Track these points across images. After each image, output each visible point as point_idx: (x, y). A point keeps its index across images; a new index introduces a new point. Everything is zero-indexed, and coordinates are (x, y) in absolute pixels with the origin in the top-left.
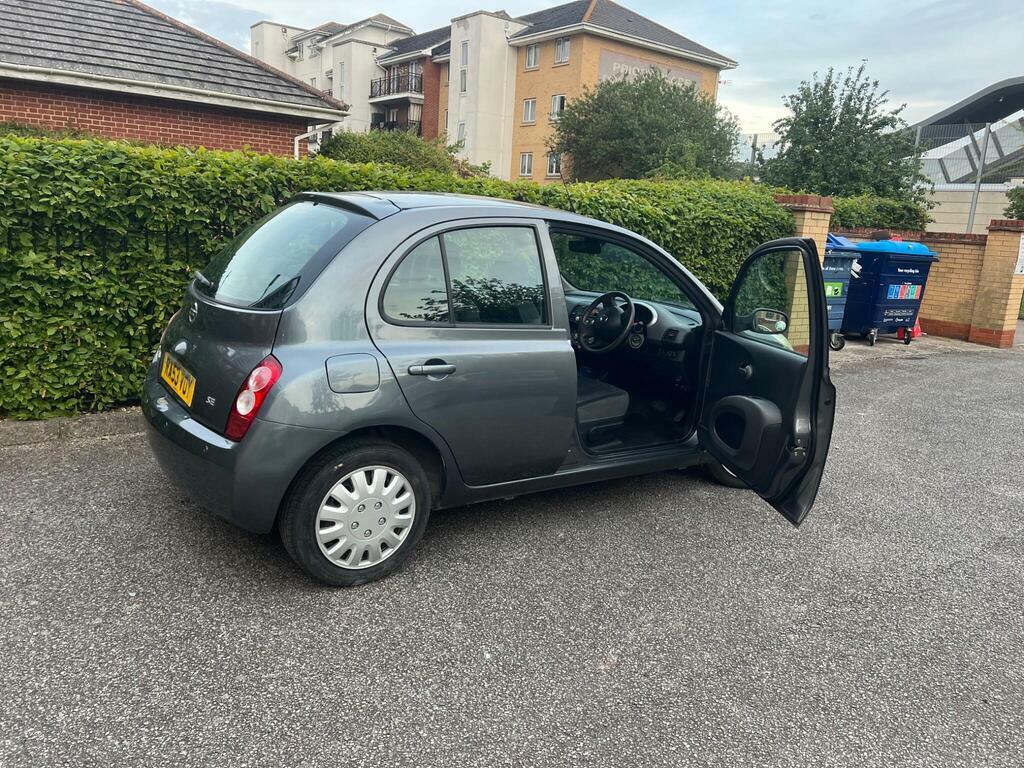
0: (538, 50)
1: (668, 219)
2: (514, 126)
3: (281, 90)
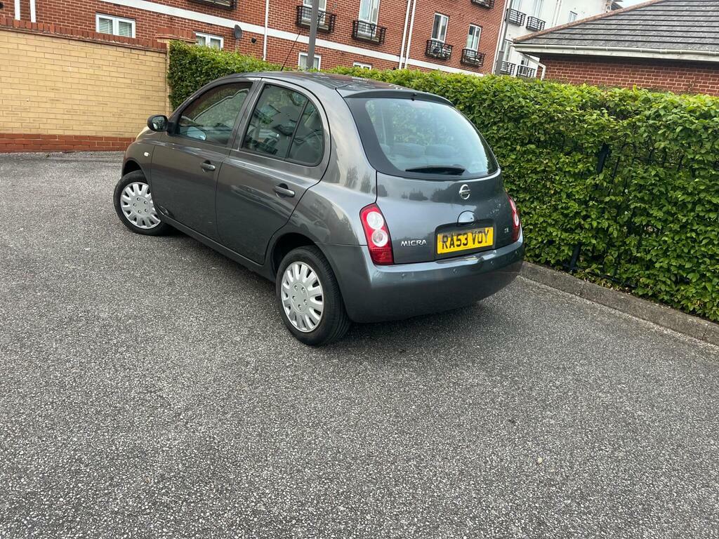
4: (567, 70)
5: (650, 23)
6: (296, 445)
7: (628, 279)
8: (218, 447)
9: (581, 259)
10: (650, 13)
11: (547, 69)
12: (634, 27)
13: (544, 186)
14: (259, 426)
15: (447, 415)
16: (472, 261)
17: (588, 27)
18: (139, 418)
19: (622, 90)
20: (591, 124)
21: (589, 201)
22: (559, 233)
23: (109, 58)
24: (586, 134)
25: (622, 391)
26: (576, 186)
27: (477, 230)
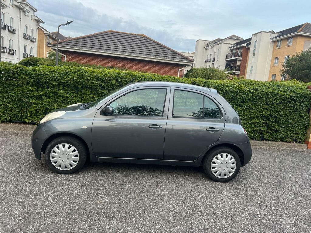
0: (281, 42)
1: (250, 92)
2: (271, 66)
3: (176, 57)
10: (99, 38)
11: (66, 57)
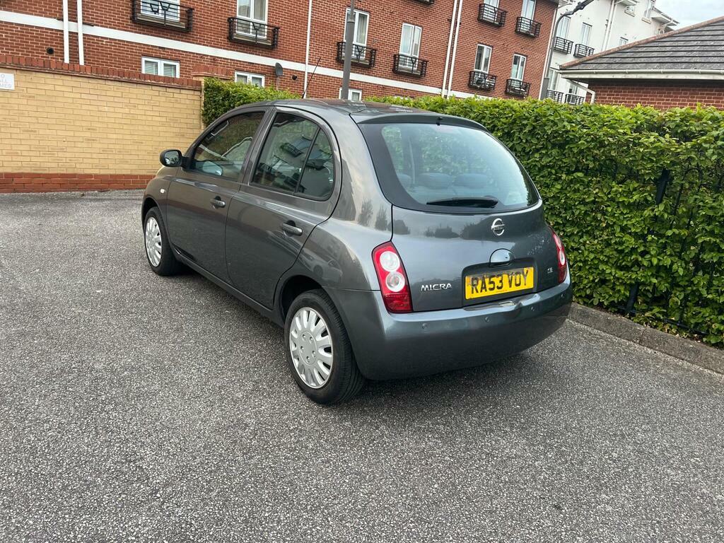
4: (618, 95)
5: (708, 43)
6: (288, 536)
7: (697, 324)
8: (194, 536)
9: (640, 300)
10: (708, 33)
11: (596, 95)
12: (691, 49)
13: (595, 218)
14: (247, 509)
15: (477, 497)
16: (508, 307)
17: (640, 50)
18: (109, 496)
19: (683, 110)
20: (648, 147)
21: (647, 235)
22: (613, 270)
23: (144, 97)
24: (642, 159)
25: (696, 466)
26: (631, 218)
27: (514, 271)
